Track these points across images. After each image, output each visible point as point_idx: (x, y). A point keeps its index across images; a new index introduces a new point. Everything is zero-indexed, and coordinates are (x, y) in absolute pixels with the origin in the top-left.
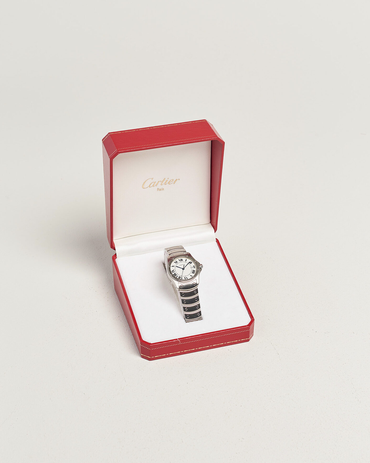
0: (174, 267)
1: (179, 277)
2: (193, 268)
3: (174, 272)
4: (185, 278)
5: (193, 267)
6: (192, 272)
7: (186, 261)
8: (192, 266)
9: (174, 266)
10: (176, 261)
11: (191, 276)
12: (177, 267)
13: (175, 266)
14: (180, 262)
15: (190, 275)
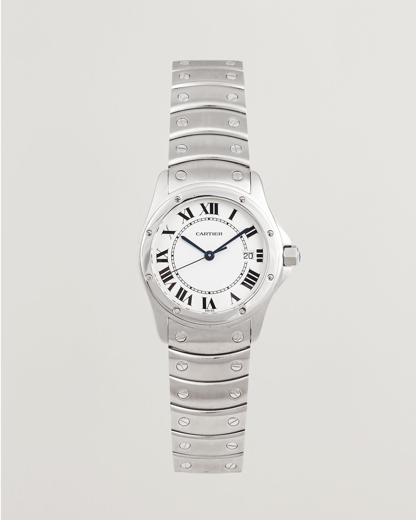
0: (174, 236)
1: (181, 289)
2: (255, 258)
3: (166, 261)
4: (204, 299)
5: (256, 254)
6: (242, 280)
7: (231, 218)
8: (250, 250)
9: (173, 233)
10: (188, 210)
11: (233, 296)
12: (184, 238)
13: (176, 234)
14: (204, 215)
15: (232, 290)
